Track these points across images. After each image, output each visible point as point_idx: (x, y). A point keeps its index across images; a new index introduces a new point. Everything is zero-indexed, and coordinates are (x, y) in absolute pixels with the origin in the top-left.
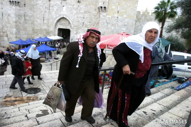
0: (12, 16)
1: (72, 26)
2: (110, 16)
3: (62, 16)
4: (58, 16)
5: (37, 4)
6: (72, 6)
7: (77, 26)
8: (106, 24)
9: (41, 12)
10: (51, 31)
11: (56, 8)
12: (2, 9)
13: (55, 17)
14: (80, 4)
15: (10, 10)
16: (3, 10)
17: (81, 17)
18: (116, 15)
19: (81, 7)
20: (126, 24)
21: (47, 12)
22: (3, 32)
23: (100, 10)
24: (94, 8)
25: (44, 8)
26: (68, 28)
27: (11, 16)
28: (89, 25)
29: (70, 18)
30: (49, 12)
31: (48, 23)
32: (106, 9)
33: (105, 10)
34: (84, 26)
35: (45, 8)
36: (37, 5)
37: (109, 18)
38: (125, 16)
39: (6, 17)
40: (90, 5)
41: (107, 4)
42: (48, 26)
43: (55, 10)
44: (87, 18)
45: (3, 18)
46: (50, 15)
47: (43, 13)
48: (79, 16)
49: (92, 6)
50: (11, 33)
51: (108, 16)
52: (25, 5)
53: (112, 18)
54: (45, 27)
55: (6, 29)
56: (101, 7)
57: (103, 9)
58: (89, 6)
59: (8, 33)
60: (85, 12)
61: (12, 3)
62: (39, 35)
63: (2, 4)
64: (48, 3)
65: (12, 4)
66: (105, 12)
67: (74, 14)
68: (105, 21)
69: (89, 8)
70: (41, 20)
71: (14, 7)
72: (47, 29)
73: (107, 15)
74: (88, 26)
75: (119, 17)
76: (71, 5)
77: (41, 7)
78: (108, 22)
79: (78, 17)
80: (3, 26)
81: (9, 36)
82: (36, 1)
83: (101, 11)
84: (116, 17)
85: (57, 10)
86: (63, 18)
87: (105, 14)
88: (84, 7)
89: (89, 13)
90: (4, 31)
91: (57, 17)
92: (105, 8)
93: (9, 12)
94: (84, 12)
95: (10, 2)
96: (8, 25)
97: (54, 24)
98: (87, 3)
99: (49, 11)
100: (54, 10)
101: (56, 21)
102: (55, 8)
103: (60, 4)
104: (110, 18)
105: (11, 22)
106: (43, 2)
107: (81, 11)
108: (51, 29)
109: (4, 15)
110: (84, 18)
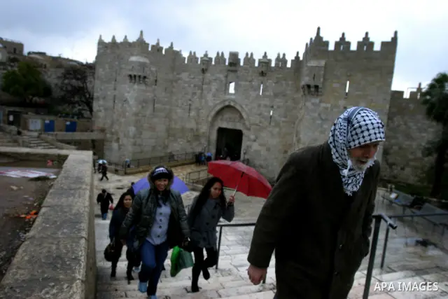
0: (131, 103)
1: (247, 123)
2: (329, 105)
3: (227, 103)
4: (218, 102)
5: (179, 79)
6: (247, 83)
7: (257, 125)
8: (319, 122)
9: (186, 94)
10: (204, 133)
11: (216, 87)
12: (115, 89)
13: (211, 104)
14: (265, 78)
15: (129, 92)
16: (116, 93)
17: (266, 106)
18: (342, 103)
19: (268, 84)
21: (198, 94)
22: (112, 134)
23: (306, 92)
24: (294, 86)
25: (192, 85)
26: (239, 126)
27: (128, 103)
28: (283, 122)
29: (244, 106)
30: (202, 95)
31: (198, 115)
32: (320, 90)
33: (317, 91)
34: (273, 124)
35: (195, 86)
36: (179, 82)
37: (326, 108)
39: (120, 105)
40: (285, 80)
41: (322, 80)
42: (197, 123)
43: (213, 90)
44: (279, 107)
45: (115, 107)
46: (203, 100)
47: (189, 97)
48: (263, 103)
49: (290, 82)
50: (125, 136)
51: (323, 105)
52: (156, 81)
53: (332, 110)
54: (192, 125)
55: (117, 127)
56: (309, 86)
57: (313, 89)
58: (284, 82)
59: (121, 135)
60: (276, 95)
61: (133, 78)
62: (179, 140)
63: (116, 80)
64: (201, 77)
65: (133, 81)
66: (317, 95)
67: (251, 99)
68: (316, 115)
69: (284, 85)
70: (184, 109)
71: (136, 86)
72: (195, 130)
73: (320, 102)
74: (281, 124)
76: (246, 81)
77: (186, 85)
78: (323, 117)
79: (259, 106)
80: (113, 122)
81: (120, 141)
82: (178, 74)
83: (309, 93)
84: (342, 107)
85: (217, 90)
86: (229, 107)
87: (317, 100)
88: (273, 84)
89: (284, 96)
90: (113, 130)
91: (215, 106)
92: (317, 87)
93: (126, 95)
94: (272, 94)
95: (129, 78)
96: (123, 120)
97: (210, 119)
98: (280, 76)
99: (202, 93)
100: (211, 90)
101: (213, 113)
102: (214, 87)
103: (223, 79)
104: (329, 109)
105: (127, 114)
106: (190, 75)
107: (267, 93)
108: (204, 128)
109: (116, 101)
110: (272, 107)
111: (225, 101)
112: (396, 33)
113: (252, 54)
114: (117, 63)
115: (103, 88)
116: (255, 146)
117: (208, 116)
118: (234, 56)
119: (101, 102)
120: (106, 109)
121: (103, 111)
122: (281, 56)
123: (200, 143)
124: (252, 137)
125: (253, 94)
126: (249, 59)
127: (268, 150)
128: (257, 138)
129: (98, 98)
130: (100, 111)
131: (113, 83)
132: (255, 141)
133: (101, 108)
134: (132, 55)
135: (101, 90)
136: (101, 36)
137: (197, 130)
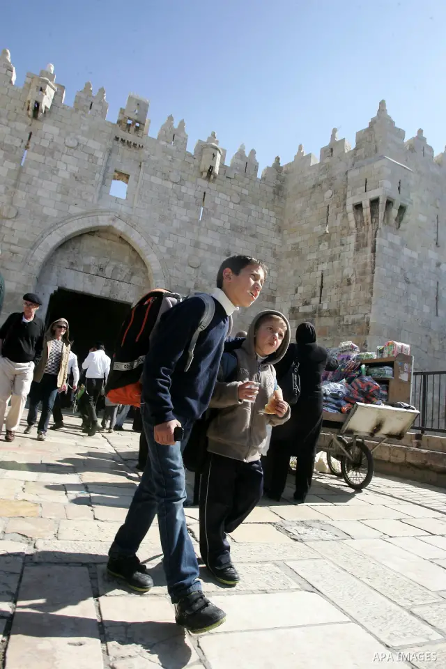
3: (103, 221)
4: (74, 210)
6: (170, 185)
8: (402, 286)
10: (11, 294)
11: (73, 168)
13: (51, 211)
14: (212, 185)
17: (212, 248)
18: (433, 255)
19: (218, 201)
24: (273, 221)
30: (18, 179)
33: (400, 220)
37: (412, 260)
40: (256, 203)
46: (21, 194)
48: (206, 240)
49: (265, 211)
51: (406, 251)
53: (420, 264)
57: (394, 213)
58: (253, 207)
60: (236, 230)
64: (22, 127)
66: (397, 229)
67: (176, 224)
68: (398, 269)
69: (253, 213)
73: (403, 243)
78: (409, 276)
83: (384, 218)
84: (434, 263)
87: (396, 240)
88: (231, 205)
89: (253, 236)
91: (66, 218)
92: (403, 209)
94: (228, 226)
98: (245, 192)
99: (21, 171)
100: (54, 171)
101: (55, 239)
102: (67, 167)
104: (416, 264)
107: (216, 222)
113: (182, 124)
117: (34, 246)
122: (247, 154)
125: (182, 213)
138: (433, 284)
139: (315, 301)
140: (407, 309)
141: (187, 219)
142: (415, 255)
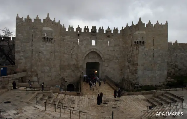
0: (45, 53)
1: (103, 59)
3: (92, 51)
4: (87, 50)
5: (64, 39)
6: (102, 41)
7: (108, 59)
8: (144, 56)
9: (69, 47)
10: (81, 66)
11: (86, 43)
12: (32, 46)
13: (84, 51)
14: (110, 38)
15: (43, 47)
16: (33, 48)
17: (111, 50)
18: (152, 48)
19: (111, 41)
20: (161, 55)
21: (76, 47)
22: (32, 72)
24: (123, 41)
25: (72, 42)
26: (97, 61)
27: (43, 53)
28: (120, 57)
29: (101, 51)
30: (78, 47)
31: (77, 57)
33: (144, 44)
34: (115, 58)
35: (74, 43)
36: (64, 40)
38: (159, 48)
39: (37, 55)
40: (119, 39)
41: (145, 39)
42: (77, 61)
43: (85, 44)
44: (117, 51)
45: (33, 56)
46: (79, 50)
47: (71, 48)
50: (42, 72)
52: (55, 41)
54: (74, 62)
55: (35, 68)
56: (140, 42)
59: (39, 72)
60: (115, 46)
61: (46, 39)
62: (67, 71)
63: (32, 41)
64: (77, 38)
65: (46, 41)
67: (104, 48)
68: (143, 53)
69: (118, 41)
70: (69, 55)
71: (47, 44)
73: (145, 48)
74: (119, 58)
75: (155, 49)
76: (102, 39)
77: (69, 42)
78: (146, 54)
79: (108, 51)
80: (32, 65)
81: (39, 75)
82: (63, 37)
83: (140, 44)
84: (152, 49)
85: (86, 44)
86: (93, 52)
87: (143, 47)
88: (114, 41)
89: (119, 46)
90: (33, 70)
91: (86, 52)
92: (143, 42)
93: (41, 49)
95: (43, 39)
96: (40, 63)
97: (84, 58)
98: (116, 37)
100: (83, 44)
101: (85, 55)
103: (89, 39)
104: (148, 51)
105: (43, 60)
106: (71, 37)
107: (111, 45)
108: (81, 63)
109: (33, 53)
110: (114, 51)
111: (91, 49)
112: (167, 22)
113: (102, 27)
114: (32, 31)
115: (22, 45)
116: (108, 69)
117: (82, 57)
118: (94, 28)
119: (22, 54)
120: (26, 58)
121: (24, 59)
122: (116, 29)
123: (80, 71)
124: (106, 65)
125: (105, 46)
126: (101, 30)
127: (114, 70)
128: (108, 65)
129: (19, 52)
130: (22, 59)
131: (31, 42)
132: (107, 66)
133: (22, 58)
134: (44, 26)
135: (21, 47)
136: (18, 15)
137: (77, 64)
138: (152, 54)
139: (130, 58)
140: (146, 60)
141: (106, 46)
142: (148, 49)
